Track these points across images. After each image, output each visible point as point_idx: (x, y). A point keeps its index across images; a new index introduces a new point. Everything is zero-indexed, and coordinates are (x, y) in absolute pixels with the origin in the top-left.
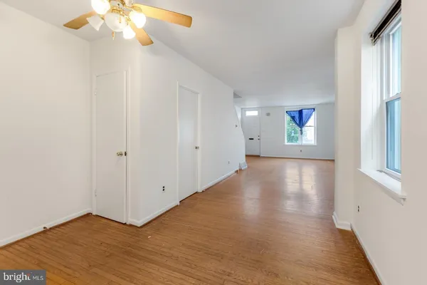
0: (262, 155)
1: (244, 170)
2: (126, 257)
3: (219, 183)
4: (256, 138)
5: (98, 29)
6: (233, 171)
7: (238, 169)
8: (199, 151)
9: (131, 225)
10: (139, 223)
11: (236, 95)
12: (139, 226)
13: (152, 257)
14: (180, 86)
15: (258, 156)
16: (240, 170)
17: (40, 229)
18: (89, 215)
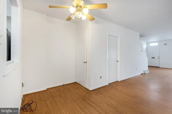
0: (160, 67)
1: (147, 74)
2: (83, 101)
3: (131, 78)
4: (156, 57)
5: (74, 19)
6: (140, 74)
7: (143, 73)
8: (119, 63)
9: (88, 89)
10: (91, 89)
11: (141, 36)
12: (90, 90)
13: (92, 104)
14: (109, 35)
15: (159, 67)
16: (144, 73)
17: (62, 84)
18: (76, 83)
